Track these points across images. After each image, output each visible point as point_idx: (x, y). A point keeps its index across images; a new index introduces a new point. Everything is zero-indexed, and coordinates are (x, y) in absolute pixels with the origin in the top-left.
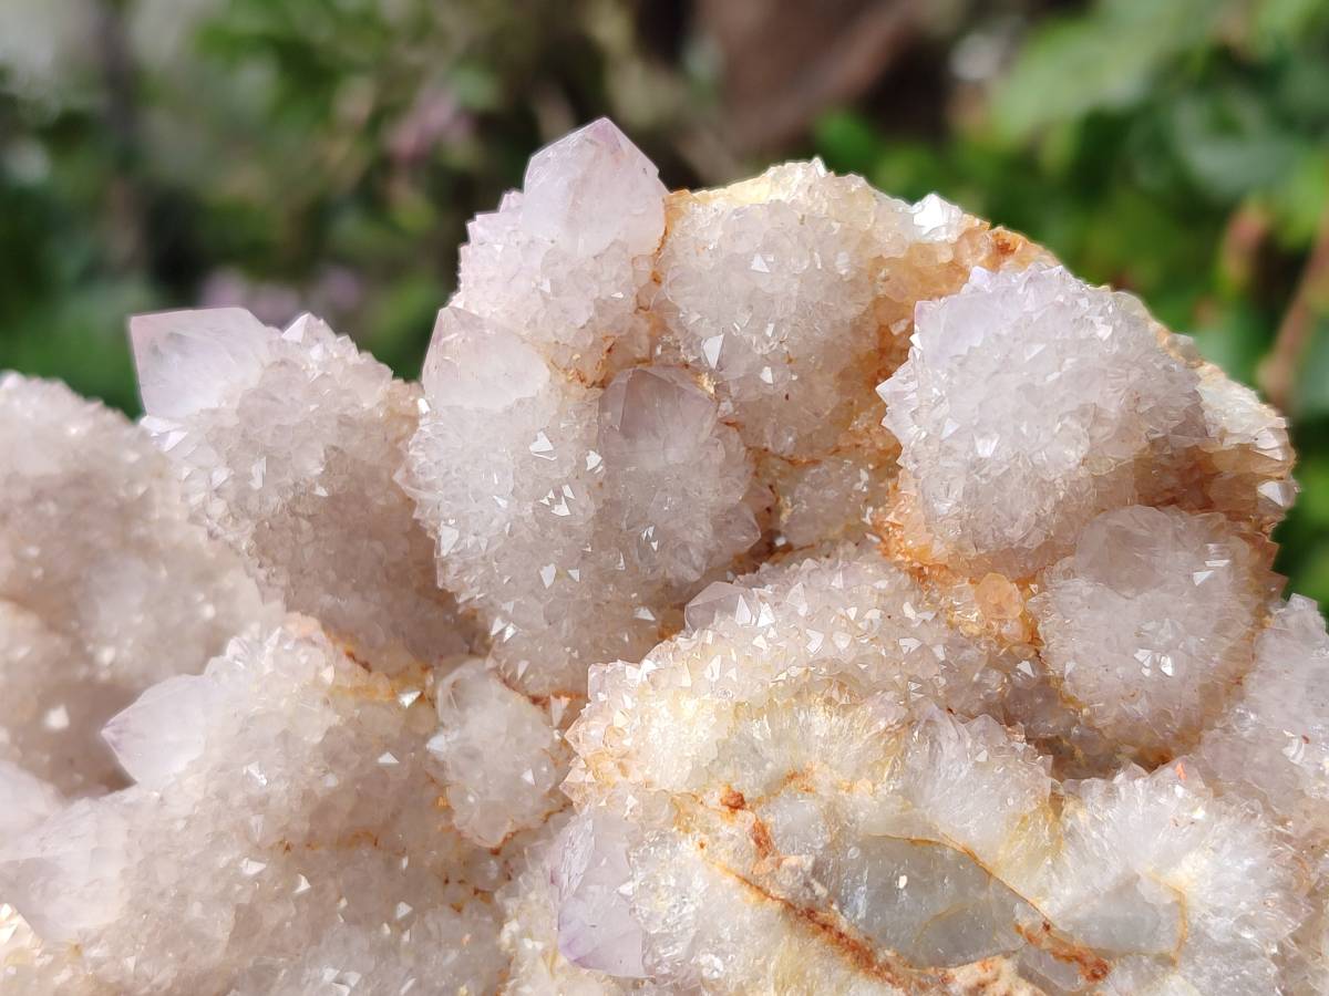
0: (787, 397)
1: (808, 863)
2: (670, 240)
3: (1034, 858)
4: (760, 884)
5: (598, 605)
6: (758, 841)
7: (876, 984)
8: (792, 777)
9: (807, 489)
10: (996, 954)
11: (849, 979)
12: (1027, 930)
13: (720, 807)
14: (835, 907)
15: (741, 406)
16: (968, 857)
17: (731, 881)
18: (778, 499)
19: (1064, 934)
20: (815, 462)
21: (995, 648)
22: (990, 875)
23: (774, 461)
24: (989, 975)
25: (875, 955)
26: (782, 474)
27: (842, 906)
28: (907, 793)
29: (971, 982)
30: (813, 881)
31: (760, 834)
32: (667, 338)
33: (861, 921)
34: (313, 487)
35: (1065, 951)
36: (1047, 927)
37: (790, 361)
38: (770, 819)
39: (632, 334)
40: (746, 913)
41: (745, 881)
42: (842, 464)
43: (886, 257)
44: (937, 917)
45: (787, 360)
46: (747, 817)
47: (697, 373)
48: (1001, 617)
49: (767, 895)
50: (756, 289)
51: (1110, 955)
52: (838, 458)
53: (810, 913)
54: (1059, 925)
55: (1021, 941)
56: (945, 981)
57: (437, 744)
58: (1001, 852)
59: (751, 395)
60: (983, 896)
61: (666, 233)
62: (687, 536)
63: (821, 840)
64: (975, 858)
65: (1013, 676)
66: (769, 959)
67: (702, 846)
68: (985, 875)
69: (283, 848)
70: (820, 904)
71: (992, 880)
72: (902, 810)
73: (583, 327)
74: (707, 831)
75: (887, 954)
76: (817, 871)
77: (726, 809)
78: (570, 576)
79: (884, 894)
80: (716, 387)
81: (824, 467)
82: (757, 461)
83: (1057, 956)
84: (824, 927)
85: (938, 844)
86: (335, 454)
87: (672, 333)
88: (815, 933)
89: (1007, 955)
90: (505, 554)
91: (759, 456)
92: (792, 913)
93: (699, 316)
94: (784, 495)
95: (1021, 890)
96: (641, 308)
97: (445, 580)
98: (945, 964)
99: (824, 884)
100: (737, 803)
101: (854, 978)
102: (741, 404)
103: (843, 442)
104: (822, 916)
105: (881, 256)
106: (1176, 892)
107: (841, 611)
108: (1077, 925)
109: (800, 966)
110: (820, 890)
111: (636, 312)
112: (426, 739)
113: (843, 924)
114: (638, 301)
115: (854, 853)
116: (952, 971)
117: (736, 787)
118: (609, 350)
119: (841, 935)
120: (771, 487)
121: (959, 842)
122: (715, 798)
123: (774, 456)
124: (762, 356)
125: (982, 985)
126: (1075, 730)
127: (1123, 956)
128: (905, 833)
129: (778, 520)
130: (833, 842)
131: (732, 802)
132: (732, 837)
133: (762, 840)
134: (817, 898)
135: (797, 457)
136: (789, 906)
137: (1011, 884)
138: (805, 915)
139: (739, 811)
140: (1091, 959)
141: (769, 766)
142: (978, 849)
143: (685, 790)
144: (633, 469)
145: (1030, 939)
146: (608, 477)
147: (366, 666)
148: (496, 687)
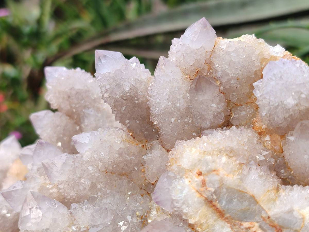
0: (236, 88)
1: (213, 190)
2: (215, 48)
3: (269, 200)
4: (201, 193)
5: (184, 129)
6: (203, 183)
7: (224, 222)
8: (214, 171)
9: (238, 111)
10: (255, 221)
11: (217, 219)
12: (264, 217)
13: (196, 174)
14: (217, 202)
15: (225, 89)
16: (253, 197)
17: (194, 191)
18: (231, 113)
19: (273, 220)
20: (241, 105)
21: (273, 153)
22: (258, 203)
23: (231, 103)
24: (252, 226)
25: (225, 215)
26: (233, 107)
27: (219, 202)
28: (241, 179)
29: (247, 226)
30: (213, 194)
31: (204, 182)
32: (211, 71)
33: (223, 206)
34: (127, 93)
35: (272, 224)
36: (269, 218)
37: (238, 79)
38: (207, 179)
39: (203, 69)
40: (196, 198)
41: (197, 191)
42: (248, 106)
43: (265, 58)
44: (242, 209)
45: (237, 79)
46: (201, 177)
47: (217, 80)
48: (275, 144)
49: (202, 195)
50: (232, 60)
51: (283, 228)
52: (247, 105)
53: (211, 202)
54: (272, 218)
55: (262, 219)
56: (241, 225)
57: (145, 157)
58: (261, 197)
59: (228, 86)
60: (254, 207)
61: (215, 46)
62: (207, 117)
63: (217, 186)
64: (255, 198)
65: (277, 161)
66: (199, 210)
67: (190, 182)
68: (256, 202)
69: (106, 172)
70: (214, 200)
71: (258, 205)
72: (239, 183)
73: (192, 65)
74: (192, 179)
75: (228, 215)
76: (215, 192)
77: (197, 175)
78: (178, 121)
79: (230, 201)
80: (220, 83)
81: (243, 106)
82: (228, 103)
83: (270, 225)
84: (214, 206)
85: (246, 193)
86: (133, 86)
87: (212, 70)
88: (212, 207)
89: (257, 222)
90: (164, 114)
91: (228, 102)
92: (207, 201)
93: (218, 65)
94: (233, 112)
95: (265, 208)
96: (206, 63)
97: (152, 119)
98: (241, 221)
99: (216, 196)
100: (200, 174)
101: (218, 219)
102: (226, 88)
103: (249, 101)
104: (214, 203)
105: (264, 58)
106: (303, 215)
107: (238, 138)
108: (277, 219)
109: (206, 214)
110: (215, 197)
111: (205, 64)
112: (143, 156)
113: (218, 206)
114: (206, 62)
115: (224, 190)
116: (243, 223)
117: (201, 170)
118: (197, 72)
119: (217, 209)
120: (230, 110)
121: (251, 193)
122: (196, 171)
123: (232, 102)
124: (232, 77)
125: (249, 228)
126: (290, 177)
127: (287, 228)
128: (238, 188)
129: (231, 118)
130: (220, 187)
131: (199, 173)
132: (197, 181)
133: (204, 183)
134: (213, 199)
135: (237, 103)
136: (206, 199)
137: (262, 206)
138: (209, 202)
139: (200, 176)
140: (278, 227)
141: (209, 167)
142: (256, 196)
143: (188, 169)
144: (196, 99)
145: (264, 220)
146: (190, 100)
147: (134, 138)
148: (160, 146)
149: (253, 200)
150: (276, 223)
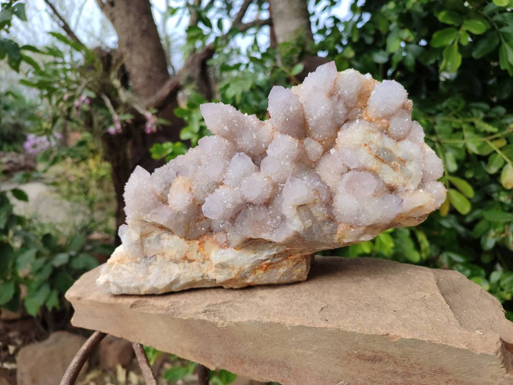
1: (376, 151)
3: (396, 150)
7: (385, 164)
8: (371, 142)
10: (395, 161)
11: (383, 164)
12: (397, 158)
14: (379, 156)
22: (392, 152)
24: (395, 163)
28: (383, 143)
33: (382, 157)
36: (399, 157)
38: (370, 146)
40: (371, 157)
41: (369, 153)
44: (389, 157)
49: (372, 155)
54: (401, 157)
56: (391, 164)
58: (393, 149)
60: (392, 154)
66: (374, 162)
67: (364, 150)
72: (383, 145)
74: (364, 148)
75: (385, 161)
76: (377, 152)
79: (384, 154)
85: (387, 149)
88: (378, 159)
95: (396, 154)
98: (391, 162)
106: (411, 153)
109: (377, 162)
115: (380, 150)
117: (365, 143)
119: (381, 159)
121: (389, 149)
122: (363, 145)
127: (407, 160)
128: (384, 147)
130: (377, 149)
132: (366, 149)
133: (370, 149)
134: (377, 155)
136: (375, 156)
137: (394, 153)
138: (377, 157)
139: (366, 146)
140: (404, 161)
141: (368, 141)
142: (391, 149)
149: (390, 151)
150: (403, 159)
